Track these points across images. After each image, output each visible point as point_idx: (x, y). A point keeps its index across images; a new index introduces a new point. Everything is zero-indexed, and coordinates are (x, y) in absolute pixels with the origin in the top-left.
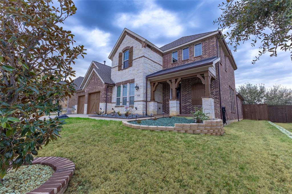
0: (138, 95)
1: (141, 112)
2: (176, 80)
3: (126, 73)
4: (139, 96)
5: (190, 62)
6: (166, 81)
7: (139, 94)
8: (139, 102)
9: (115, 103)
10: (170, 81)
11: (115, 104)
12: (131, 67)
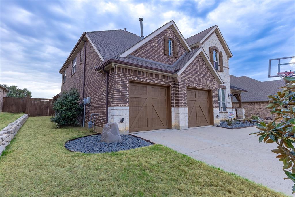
4: (229, 103)
8: (230, 109)
12: (222, 72)
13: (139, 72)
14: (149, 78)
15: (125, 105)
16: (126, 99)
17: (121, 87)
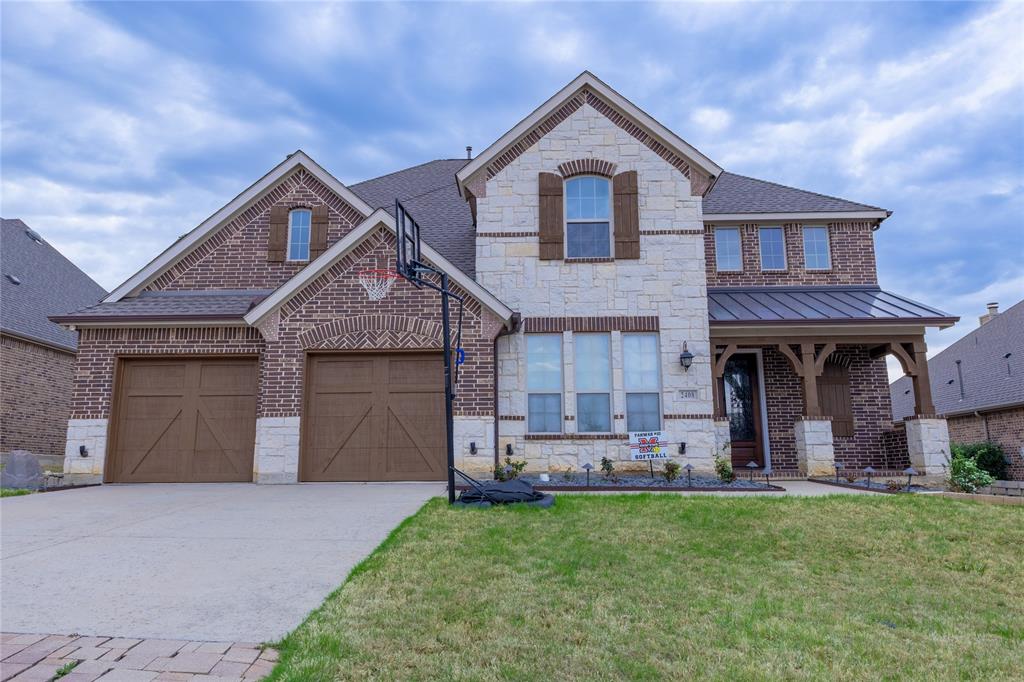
0: (682, 391)
1: (708, 465)
2: (819, 348)
3: (596, 283)
4: (691, 393)
5: (792, 284)
6: (777, 346)
7: (691, 386)
8: (696, 421)
9: (523, 418)
10: (796, 349)
11: (521, 423)
12: (632, 261)
13: (147, 331)
14: (178, 342)
15: (95, 414)
16: (100, 400)
17: (91, 373)
